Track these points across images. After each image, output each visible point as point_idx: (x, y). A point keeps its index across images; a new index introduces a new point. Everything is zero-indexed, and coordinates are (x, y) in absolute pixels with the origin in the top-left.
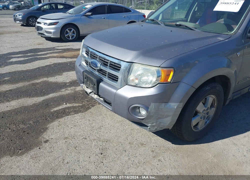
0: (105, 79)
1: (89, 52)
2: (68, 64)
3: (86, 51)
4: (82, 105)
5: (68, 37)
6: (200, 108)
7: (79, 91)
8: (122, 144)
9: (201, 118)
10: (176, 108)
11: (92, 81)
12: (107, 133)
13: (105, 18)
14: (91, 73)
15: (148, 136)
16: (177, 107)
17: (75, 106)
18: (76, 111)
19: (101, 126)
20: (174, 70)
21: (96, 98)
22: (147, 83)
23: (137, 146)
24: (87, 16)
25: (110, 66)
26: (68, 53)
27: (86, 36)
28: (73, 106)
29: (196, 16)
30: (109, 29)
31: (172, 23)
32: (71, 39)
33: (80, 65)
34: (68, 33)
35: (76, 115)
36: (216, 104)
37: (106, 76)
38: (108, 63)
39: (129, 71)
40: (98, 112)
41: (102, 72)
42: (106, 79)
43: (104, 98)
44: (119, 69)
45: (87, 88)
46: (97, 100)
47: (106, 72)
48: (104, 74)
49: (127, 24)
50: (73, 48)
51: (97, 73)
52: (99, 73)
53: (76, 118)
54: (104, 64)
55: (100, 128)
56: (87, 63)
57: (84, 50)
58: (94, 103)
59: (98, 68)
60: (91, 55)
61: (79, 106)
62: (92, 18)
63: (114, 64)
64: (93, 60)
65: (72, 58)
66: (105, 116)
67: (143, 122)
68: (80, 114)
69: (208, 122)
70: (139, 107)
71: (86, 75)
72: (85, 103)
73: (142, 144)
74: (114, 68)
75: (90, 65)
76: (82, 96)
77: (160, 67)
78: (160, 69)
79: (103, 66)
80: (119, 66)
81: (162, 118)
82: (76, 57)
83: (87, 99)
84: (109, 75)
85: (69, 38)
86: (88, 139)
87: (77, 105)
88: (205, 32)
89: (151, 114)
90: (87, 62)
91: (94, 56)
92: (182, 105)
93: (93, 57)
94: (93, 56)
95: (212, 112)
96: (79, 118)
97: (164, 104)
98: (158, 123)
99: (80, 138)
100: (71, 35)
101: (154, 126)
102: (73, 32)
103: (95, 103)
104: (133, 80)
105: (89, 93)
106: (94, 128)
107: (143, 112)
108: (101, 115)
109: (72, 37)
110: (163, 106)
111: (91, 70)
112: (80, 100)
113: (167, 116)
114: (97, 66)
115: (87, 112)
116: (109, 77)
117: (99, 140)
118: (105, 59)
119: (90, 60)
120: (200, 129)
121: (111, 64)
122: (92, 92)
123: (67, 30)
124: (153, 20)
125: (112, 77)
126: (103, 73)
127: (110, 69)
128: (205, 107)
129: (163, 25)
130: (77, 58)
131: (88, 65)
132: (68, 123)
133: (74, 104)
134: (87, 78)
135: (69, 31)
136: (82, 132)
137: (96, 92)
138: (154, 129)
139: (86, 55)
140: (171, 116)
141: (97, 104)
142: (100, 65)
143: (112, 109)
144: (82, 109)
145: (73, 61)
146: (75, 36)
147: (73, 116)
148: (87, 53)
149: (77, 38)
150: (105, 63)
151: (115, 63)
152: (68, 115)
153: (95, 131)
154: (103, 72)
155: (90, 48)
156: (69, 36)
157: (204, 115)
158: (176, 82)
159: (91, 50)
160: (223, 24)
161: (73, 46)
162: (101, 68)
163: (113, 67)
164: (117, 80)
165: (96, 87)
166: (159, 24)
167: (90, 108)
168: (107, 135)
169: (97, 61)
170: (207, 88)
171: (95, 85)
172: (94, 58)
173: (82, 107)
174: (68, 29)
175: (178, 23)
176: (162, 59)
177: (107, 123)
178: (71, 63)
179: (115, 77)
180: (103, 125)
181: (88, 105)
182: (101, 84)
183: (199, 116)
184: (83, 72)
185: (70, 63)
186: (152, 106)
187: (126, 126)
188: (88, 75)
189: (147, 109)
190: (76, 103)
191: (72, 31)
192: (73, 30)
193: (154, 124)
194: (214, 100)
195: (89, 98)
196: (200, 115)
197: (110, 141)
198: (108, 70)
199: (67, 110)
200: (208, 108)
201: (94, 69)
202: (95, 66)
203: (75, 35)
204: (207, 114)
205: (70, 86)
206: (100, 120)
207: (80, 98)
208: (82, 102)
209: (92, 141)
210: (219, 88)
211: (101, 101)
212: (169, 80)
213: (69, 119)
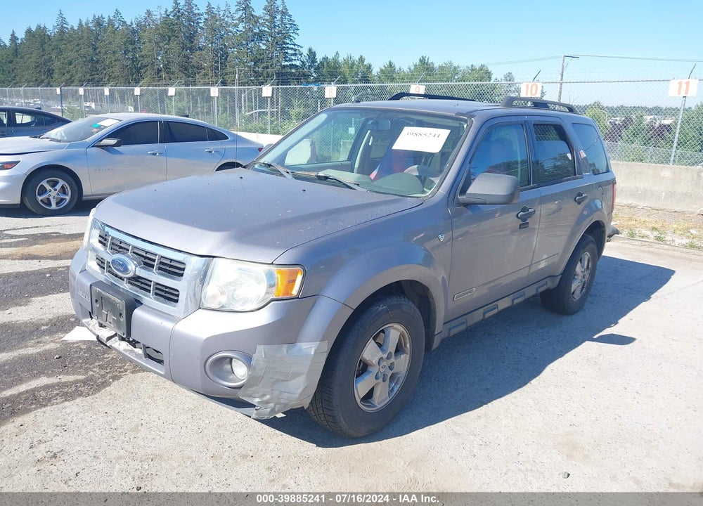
0: (145, 298)
1: (107, 238)
2: (45, 274)
3: (100, 236)
4: (84, 377)
5: (46, 201)
6: (370, 352)
7: (77, 343)
8: (194, 462)
9: (377, 378)
10: (312, 353)
11: (113, 307)
12: (154, 439)
13: (155, 154)
14: (113, 288)
15: (260, 438)
16: (315, 352)
17: (65, 382)
18: (67, 393)
19: (137, 426)
20: (304, 270)
21: (125, 350)
22: (246, 302)
23: (230, 462)
24: (105, 147)
25: (160, 269)
26: (44, 246)
27: (100, 200)
28: (60, 383)
29: (371, 157)
30: (168, 182)
31: (310, 173)
32: (54, 206)
33: (83, 271)
34: (46, 190)
35: (67, 404)
36: (408, 346)
37: (149, 291)
38: (154, 261)
39: (203, 277)
40: (130, 391)
41: (139, 284)
42: (149, 299)
43: (146, 348)
44: (181, 272)
45: (101, 325)
46: (127, 354)
47: (149, 283)
48: (145, 286)
49: (216, 170)
50: (62, 232)
51: (126, 286)
52: (131, 286)
53: (68, 410)
54: (145, 264)
55: (135, 429)
56: (102, 265)
57: (96, 233)
58: (120, 372)
59: (131, 275)
60: (113, 244)
61: (77, 381)
62: (119, 153)
63: (169, 262)
64: (117, 256)
65: (56, 259)
66: (148, 401)
67: (242, 395)
68: (78, 400)
69: (396, 390)
70: (231, 359)
71: (99, 293)
72: (95, 371)
73: (244, 457)
74: (170, 272)
75: (109, 269)
76: (86, 355)
77: (272, 264)
78: (273, 268)
79: (142, 268)
80: (182, 266)
81: (283, 381)
82: (70, 255)
83: (100, 361)
84: (157, 289)
85: (49, 204)
86: (102, 458)
87: (72, 378)
88: (376, 192)
89: (260, 373)
90: (102, 262)
91: (121, 247)
92: (326, 347)
93: (117, 248)
94: (119, 247)
95: (402, 363)
96: (75, 409)
97: (285, 347)
98: (276, 393)
99: (80, 459)
100: (54, 198)
101: (267, 402)
102: (63, 190)
103: (122, 372)
104: (214, 297)
105: (105, 340)
106: (119, 432)
107: (241, 370)
108: (139, 398)
109: (57, 204)
110: (285, 352)
111: (112, 279)
112: (78, 365)
113: (296, 375)
114: (126, 270)
115: (100, 394)
116: (156, 294)
117: (133, 456)
118: (147, 252)
119: (109, 257)
120: (379, 406)
121: (161, 263)
122: (116, 335)
123: (44, 183)
124: (270, 165)
125: (163, 294)
126: (143, 285)
127: (160, 274)
128: (383, 351)
129: (289, 176)
130: (71, 257)
131: (104, 268)
132: (45, 424)
133: (61, 377)
134: (101, 300)
135: (48, 187)
136: (86, 444)
137: (125, 332)
138: (269, 410)
139: (100, 245)
140: (303, 374)
141: (127, 373)
142: (134, 267)
143: (166, 372)
144: (85, 389)
145: (59, 268)
146: (67, 201)
147: (60, 406)
148: (103, 239)
149: (72, 205)
150: (147, 262)
151: (171, 260)
152: (45, 406)
153: (122, 437)
154: (142, 283)
155: (112, 227)
156: (48, 199)
157: (382, 370)
158: (308, 297)
159: (112, 233)
160: (417, 176)
161: (60, 227)
162: (137, 274)
163: (168, 268)
164: (176, 298)
165: (123, 319)
166: (282, 175)
167: (109, 384)
168: (153, 445)
169: (128, 257)
170: (380, 309)
171: (121, 314)
172: (121, 250)
173: (84, 382)
174: (47, 182)
175: (321, 174)
176: (277, 247)
177: (154, 416)
178: (53, 271)
179: (172, 291)
180: (142, 422)
181: (103, 376)
182: (138, 312)
183: (371, 372)
184: (91, 285)
185: (50, 273)
186: (260, 352)
187: (204, 418)
188: (103, 293)
189: (248, 360)
190: (68, 374)
191: (58, 187)
192: (61, 183)
193: (268, 397)
194: (402, 335)
195: (106, 358)
196: (374, 370)
197: (161, 456)
198: (155, 277)
199: (43, 394)
200: (390, 353)
201: (121, 278)
202: (122, 270)
203: (68, 198)
204: (391, 368)
205: (50, 332)
206: (137, 411)
207: (81, 361)
208: (86, 370)
209: (114, 461)
210: (409, 307)
211: (137, 355)
212: (295, 292)
213: (46, 415)
